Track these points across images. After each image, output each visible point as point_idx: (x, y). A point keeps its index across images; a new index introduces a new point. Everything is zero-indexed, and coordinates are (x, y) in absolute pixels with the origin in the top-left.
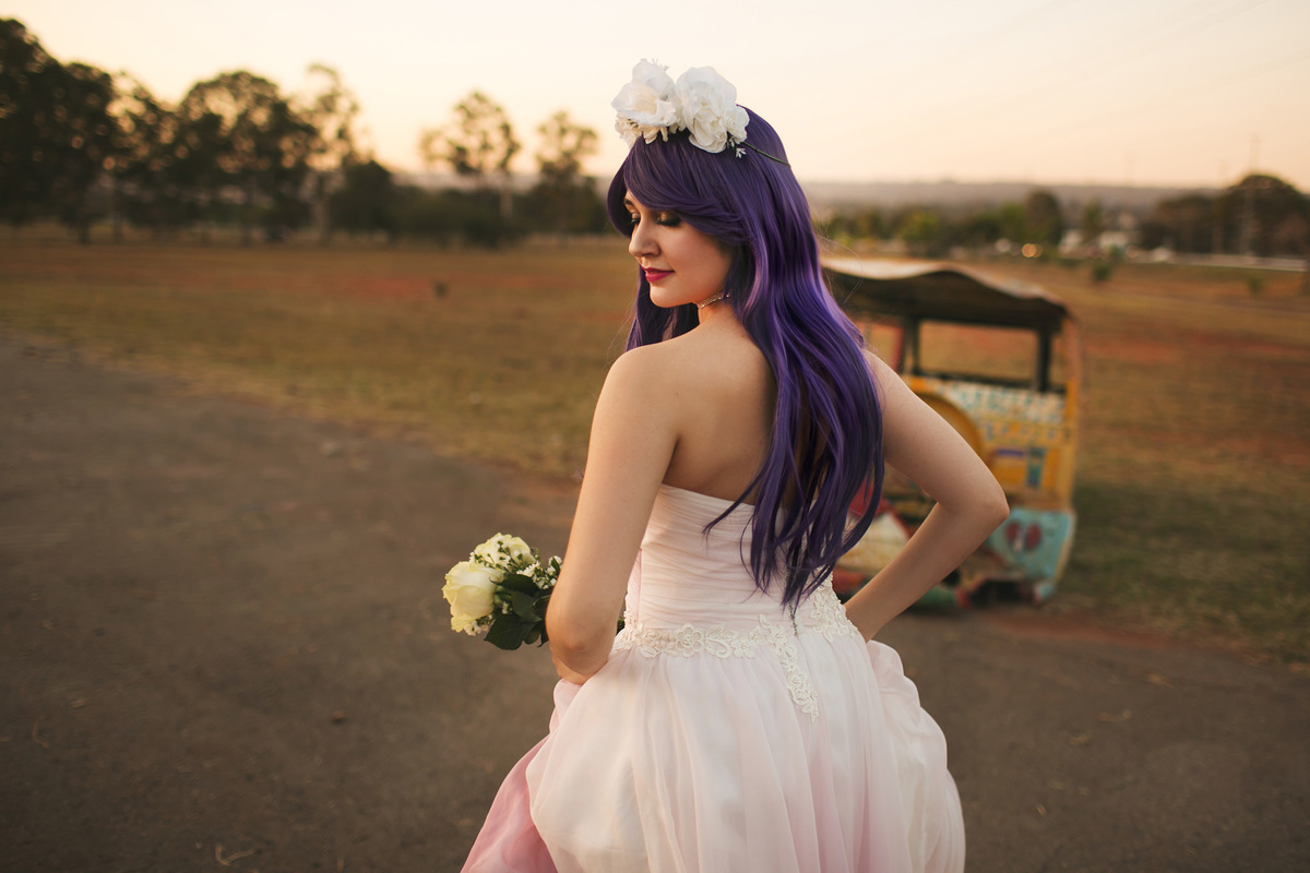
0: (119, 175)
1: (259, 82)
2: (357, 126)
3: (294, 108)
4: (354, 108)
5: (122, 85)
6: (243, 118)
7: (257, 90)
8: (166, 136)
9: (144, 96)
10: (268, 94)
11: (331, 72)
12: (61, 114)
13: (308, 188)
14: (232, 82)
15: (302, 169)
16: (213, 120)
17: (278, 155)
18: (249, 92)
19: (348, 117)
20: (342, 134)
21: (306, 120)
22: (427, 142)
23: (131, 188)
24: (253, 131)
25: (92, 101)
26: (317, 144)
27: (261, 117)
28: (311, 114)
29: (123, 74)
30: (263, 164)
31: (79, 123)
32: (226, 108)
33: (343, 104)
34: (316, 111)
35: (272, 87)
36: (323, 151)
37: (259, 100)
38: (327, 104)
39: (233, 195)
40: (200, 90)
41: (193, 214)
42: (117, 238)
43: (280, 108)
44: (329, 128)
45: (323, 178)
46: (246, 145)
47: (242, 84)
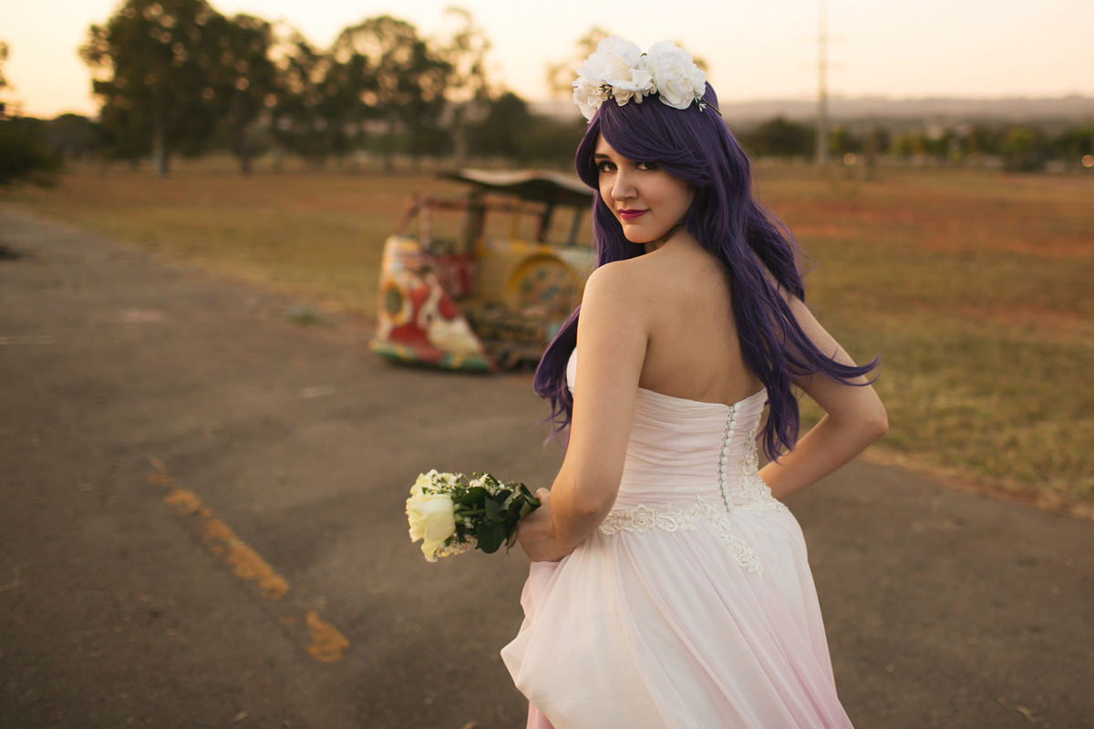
0: (277, 113)
1: (400, 24)
2: (489, 62)
3: (433, 48)
4: (487, 46)
5: (280, 32)
6: (387, 57)
7: (400, 32)
8: (318, 75)
9: (300, 41)
10: (409, 35)
11: (465, 13)
12: (227, 58)
13: (446, 119)
14: (377, 26)
15: (440, 101)
16: (359, 61)
17: (417, 90)
18: (391, 34)
19: (480, 54)
20: (476, 70)
21: (444, 58)
22: (553, 73)
23: (285, 123)
24: (396, 69)
25: (255, 47)
26: (453, 79)
27: (403, 55)
28: (447, 52)
29: (281, 22)
30: (405, 99)
31: (243, 66)
32: (372, 49)
33: (475, 42)
34: (452, 49)
35: (412, 29)
36: (459, 85)
37: (401, 40)
38: (461, 42)
39: (377, 128)
40: (349, 33)
41: (341, 146)
42: (277, 170)
43: (419, 48)
44: (463, 64)
45: (460, 109)
46: (389, 82)
47: (385, 27)
